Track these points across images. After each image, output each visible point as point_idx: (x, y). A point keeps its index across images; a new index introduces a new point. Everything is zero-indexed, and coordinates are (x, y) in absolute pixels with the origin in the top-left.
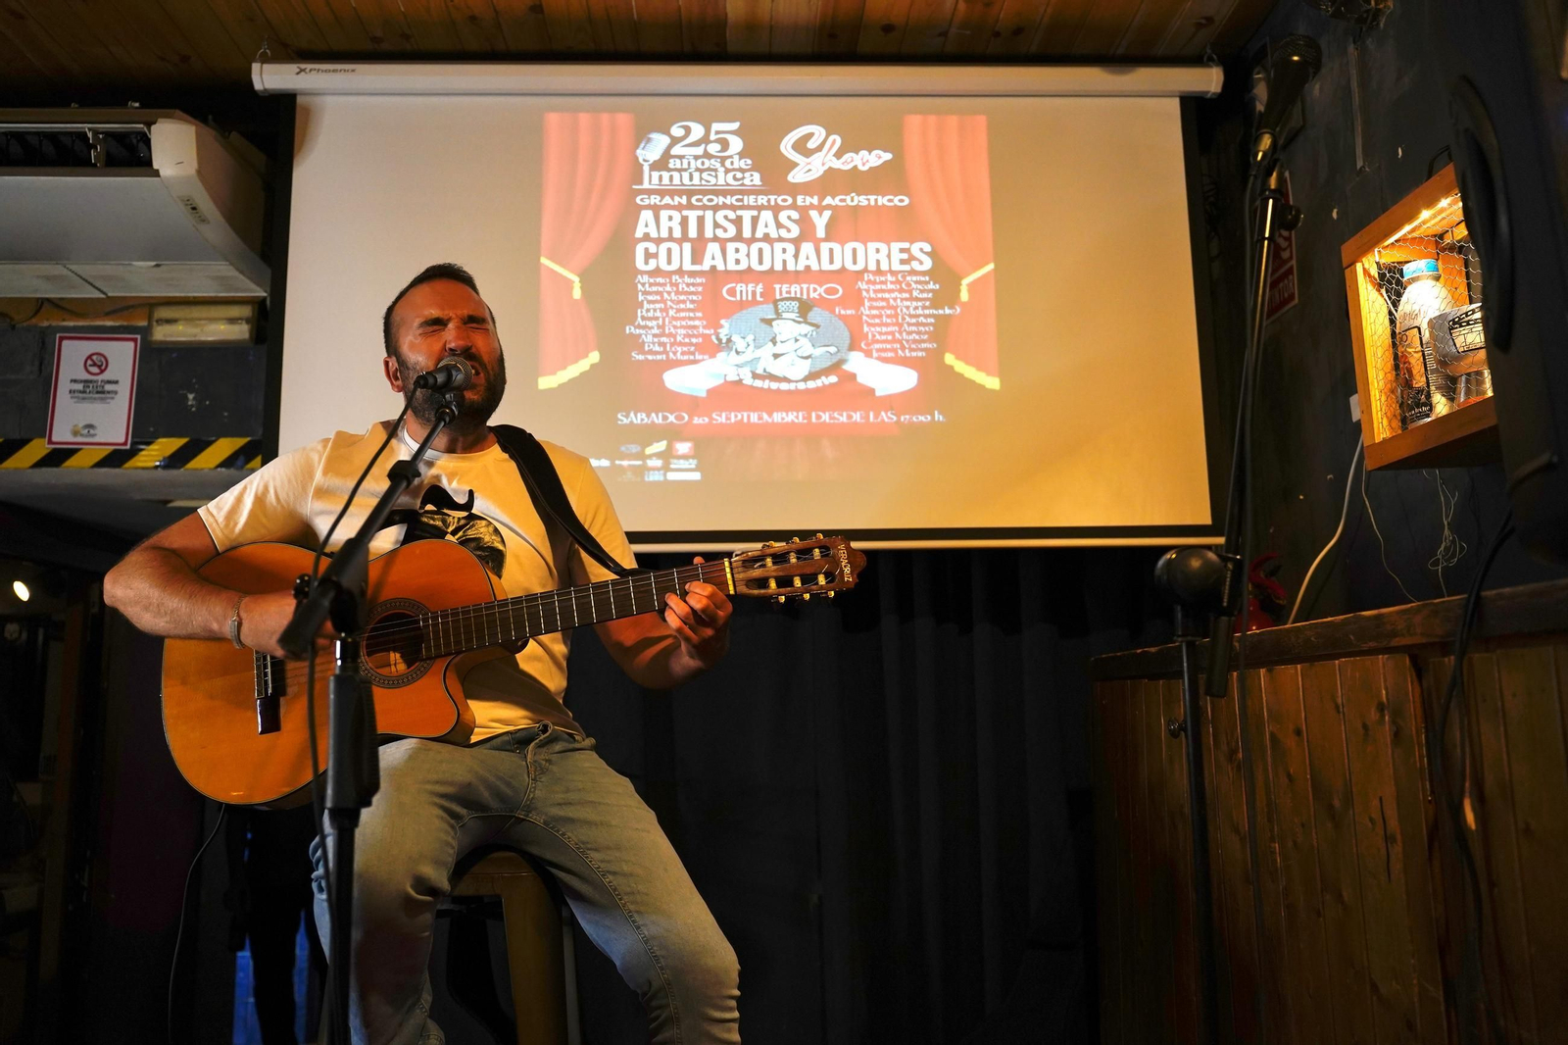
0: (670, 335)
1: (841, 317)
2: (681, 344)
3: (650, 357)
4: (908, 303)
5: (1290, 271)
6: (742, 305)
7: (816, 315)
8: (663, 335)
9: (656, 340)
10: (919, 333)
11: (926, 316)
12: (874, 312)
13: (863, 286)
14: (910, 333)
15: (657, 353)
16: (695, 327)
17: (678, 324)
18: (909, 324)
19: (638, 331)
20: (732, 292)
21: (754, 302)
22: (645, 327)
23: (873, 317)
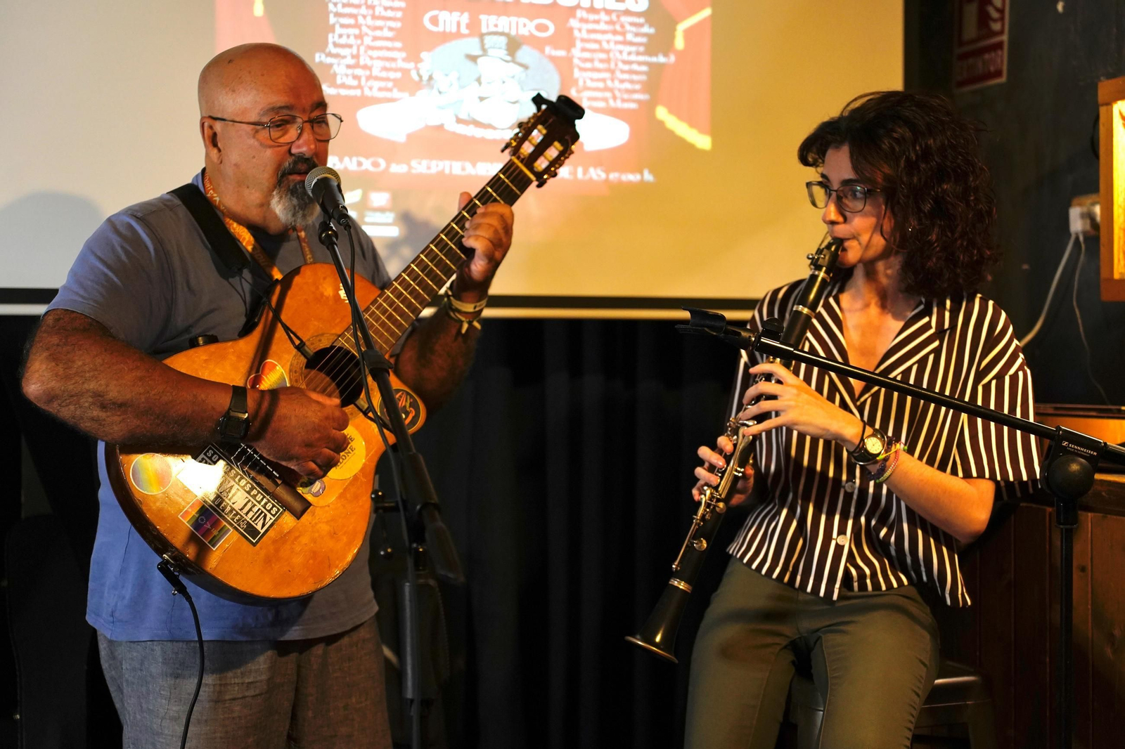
0: (365, 67)
1: (553, 59)
2: (377, 78)
3: (343, 92)
4: (620, 47)
5: (999, 46)
6: (446, 37)
7: (525, 54)
8: (357, 66)
9: (350, 71)
10: (632, 82)
11: (640, 63)
12: (587, 55)
13: (573, 23)
14: (622, 81)
15: (350, 87)
16: (394, 60)
17: (375, 54)
18: (623, 72)
19: (329, 60)
20: (434, 21)
21: (458, 35)
22: (337, 56)
23: (585, 60)
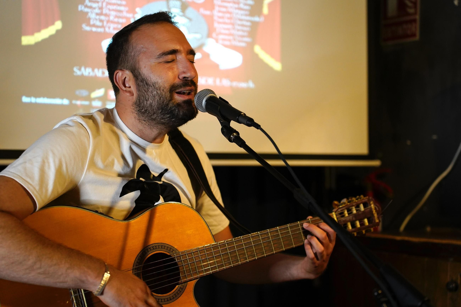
0: (106, 15)
1: (204, 16)
2: (113, 22)
3: (94, 29)
4: (237, 11)
7: (190, 12)
8: (101, 14)
9: (98, 17)
10: (243, 31)
11: (247, 21)
12: (221, 14)
14: (238, 30)
15: (98, 27)
16: (120, 11)
17: (111, 7)
18: (239, 25)
19: (86, 10)
22: (90, 7)
23: (220, 17)
